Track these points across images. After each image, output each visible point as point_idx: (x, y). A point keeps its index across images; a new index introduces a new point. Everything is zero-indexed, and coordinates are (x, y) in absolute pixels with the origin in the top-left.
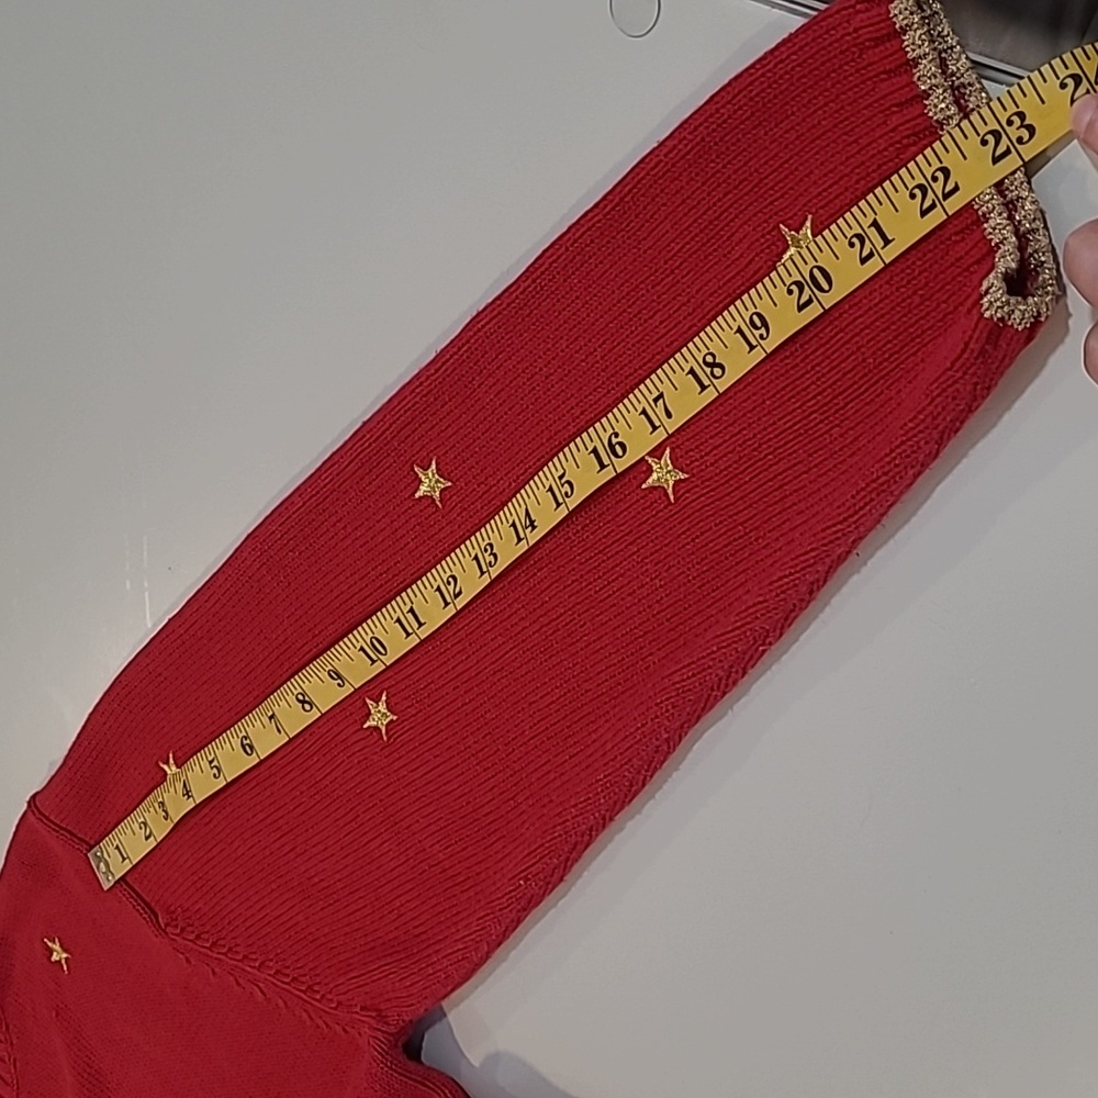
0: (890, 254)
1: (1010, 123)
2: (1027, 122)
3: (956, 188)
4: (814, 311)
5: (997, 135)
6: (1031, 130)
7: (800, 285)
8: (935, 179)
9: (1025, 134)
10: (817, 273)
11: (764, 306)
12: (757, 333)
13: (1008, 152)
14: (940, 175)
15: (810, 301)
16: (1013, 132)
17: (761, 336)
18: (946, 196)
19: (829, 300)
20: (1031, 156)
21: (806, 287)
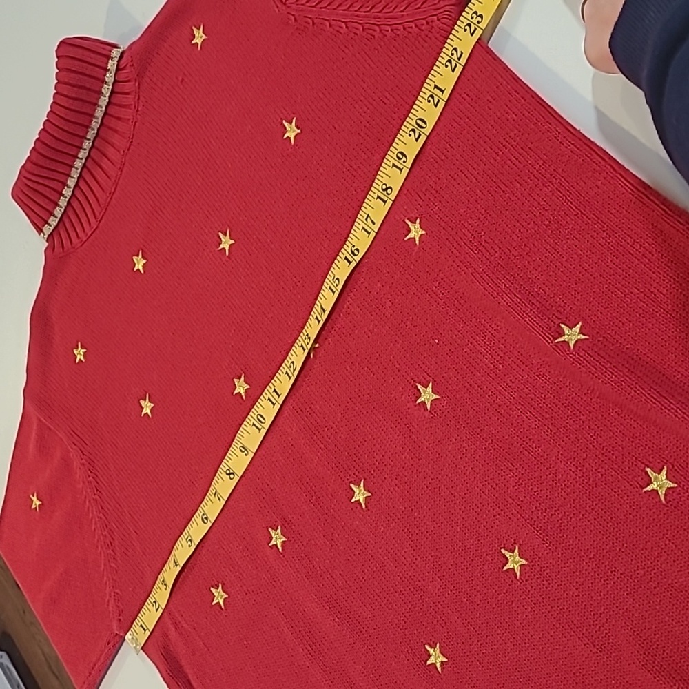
0: (446, 96)
1: (472, 18)
2: (478, 14)
3: (462, 53)
4: (423, 139)
5: (469, 25)
6: (481, 16)
7: (413, 130)
8: (452, 54)
9: (479, 19)
10: (419, 122)
11: (401, 147)
12: (401, 161)
13: (475, 29)
14: (454, 52)
15: (420, 135)
16: (475, 21)
17: (404, 162)
18: (459, 59)
19: (427, 131)
20: (485, 26)
21: (416, 130)
